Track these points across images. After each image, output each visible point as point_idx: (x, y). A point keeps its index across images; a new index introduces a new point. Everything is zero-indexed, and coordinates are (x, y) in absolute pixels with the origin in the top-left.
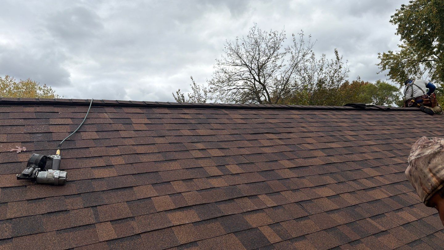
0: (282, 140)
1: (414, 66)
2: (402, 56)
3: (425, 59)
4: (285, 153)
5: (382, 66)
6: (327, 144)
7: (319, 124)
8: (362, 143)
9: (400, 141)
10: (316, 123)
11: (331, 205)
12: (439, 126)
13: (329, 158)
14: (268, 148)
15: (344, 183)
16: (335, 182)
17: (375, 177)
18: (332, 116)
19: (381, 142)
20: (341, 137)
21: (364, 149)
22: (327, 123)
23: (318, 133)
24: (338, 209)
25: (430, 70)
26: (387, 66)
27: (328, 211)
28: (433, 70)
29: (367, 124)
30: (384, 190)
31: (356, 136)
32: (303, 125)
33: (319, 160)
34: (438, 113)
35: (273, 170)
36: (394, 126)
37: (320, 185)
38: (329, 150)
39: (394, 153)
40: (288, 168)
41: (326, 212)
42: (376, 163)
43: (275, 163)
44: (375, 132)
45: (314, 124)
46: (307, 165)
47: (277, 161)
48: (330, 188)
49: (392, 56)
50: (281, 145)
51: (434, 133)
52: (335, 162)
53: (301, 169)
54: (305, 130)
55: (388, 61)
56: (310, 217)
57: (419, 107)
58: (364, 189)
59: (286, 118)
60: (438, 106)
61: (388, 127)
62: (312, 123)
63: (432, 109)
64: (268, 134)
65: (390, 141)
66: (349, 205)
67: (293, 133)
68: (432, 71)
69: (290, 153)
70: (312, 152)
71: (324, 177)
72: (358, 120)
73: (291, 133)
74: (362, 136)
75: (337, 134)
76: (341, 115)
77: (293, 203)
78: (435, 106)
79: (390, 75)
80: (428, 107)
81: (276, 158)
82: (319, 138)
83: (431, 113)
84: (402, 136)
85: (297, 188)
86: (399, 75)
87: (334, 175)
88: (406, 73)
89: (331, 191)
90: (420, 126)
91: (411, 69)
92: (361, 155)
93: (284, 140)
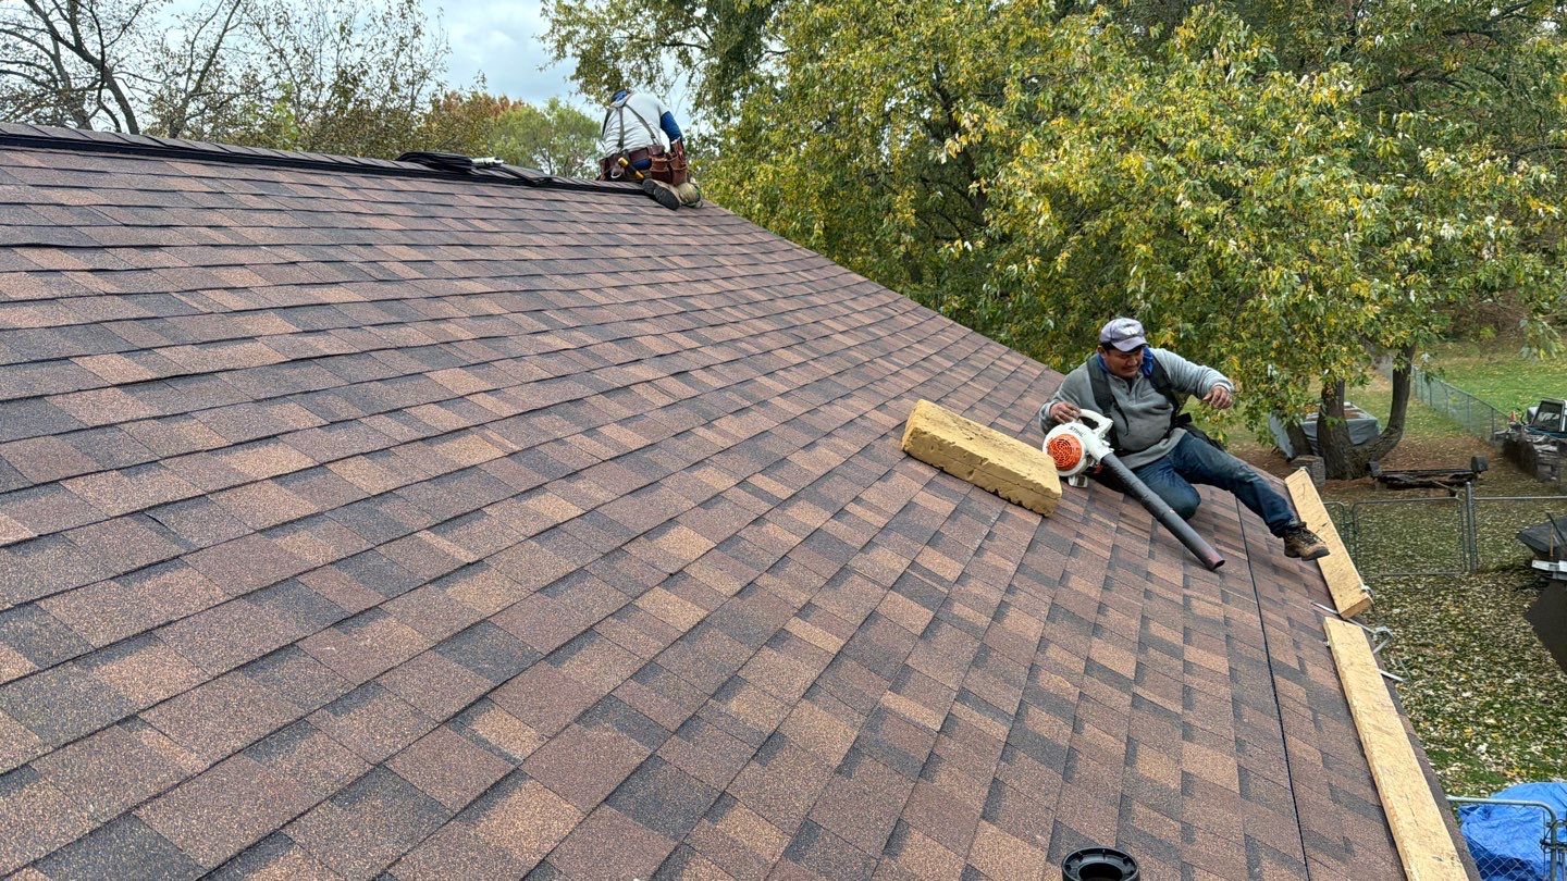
0: (107, 275)
1: (646, 57)
2: (611, 20)
3: (675, 40)
4: (114, 327)
5: (554, 44)
6: (306, 290)
7: (287, 220)
8: (441, 287)
9: (569, 283)
10: (275, 215)
11: (290, 504)
12: (687, 240)
13: (310, 339)
14: (30, 309)
15: (353, 423)
16: (321, 421)
17: (471, 398)
18: (343, 191)
19: (509, 285)
20: (366, 268)
21: (447, 308)
22: (320, 216)
23: (275, 250)
24: (312, 516)
25: (691, 77)
26: (569, 48)
27: (270, 529)
28: (699, 78)
29: (471, 225)
30: (495, 437)
31: (427, 265)
32: (216, 218)
33: (265, 348)
34: (691, 204)
35: (42, 396)
36: (560, 237)
37: (254, 436)
38: (311, 312)
39: (547, 321)
40: (118, 386)
41: (261, 531)
42: (481, 352)
43: (58, 368)
44: (495, 254)
45: (266, 218)
46: (211, 369)
47: (67, 358)
48: (295, 447)
49: (584, 15)
50: (101, 295)
51: (670, 261)
52: (328, 352)
53: (180, 385)
54: (221, 237)
55: (571, 28)
56: (188, 559)
57: (640, 182)
58: (423, 439)
59: (140, 187)
60: (689, 181)
61: (539, 240)
62: (257, 215)
63: (674, 191)
64: (37, 251)
65: (537, 283)
66: (359, 497)
67: (167, 249)
68: (693, 81)
69: (140, 327)
70: (238, 319)
71: (275, 410)
72: (440, 211)
73: (157, 247)
74: (448, 266)
75: (356, 256)
76: (381, 192)
77: (116, 517)
78: (683, 182)
79: (578, 79)
80: (663, 185)
81: (67, 346)
82: (279, 268)
83: (672, 204)
84: (578, 267)
85: (147, 457)
86: (606, 82)
87: (318, 399)
88: (625, 79)
89: (294, 454)
90: (635, 240)
91: (639, 67)
92: (431, 326)
93: (122, 276)
